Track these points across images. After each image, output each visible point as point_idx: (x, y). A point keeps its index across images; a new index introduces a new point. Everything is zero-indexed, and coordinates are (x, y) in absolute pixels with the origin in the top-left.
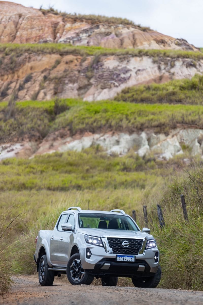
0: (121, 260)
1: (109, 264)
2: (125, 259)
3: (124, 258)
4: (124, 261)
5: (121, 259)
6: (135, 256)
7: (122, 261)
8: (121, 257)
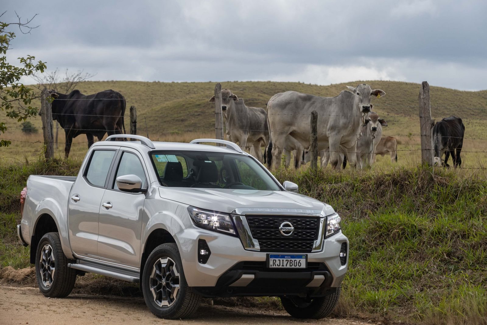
0: (277, 267)
1: (252, 276)
2: (285, 263)
3: (283, 260)
4: (285, 267)
5: (278, 262)
6: (307, 255)
7: (281, 267)
8: (277, 259)
